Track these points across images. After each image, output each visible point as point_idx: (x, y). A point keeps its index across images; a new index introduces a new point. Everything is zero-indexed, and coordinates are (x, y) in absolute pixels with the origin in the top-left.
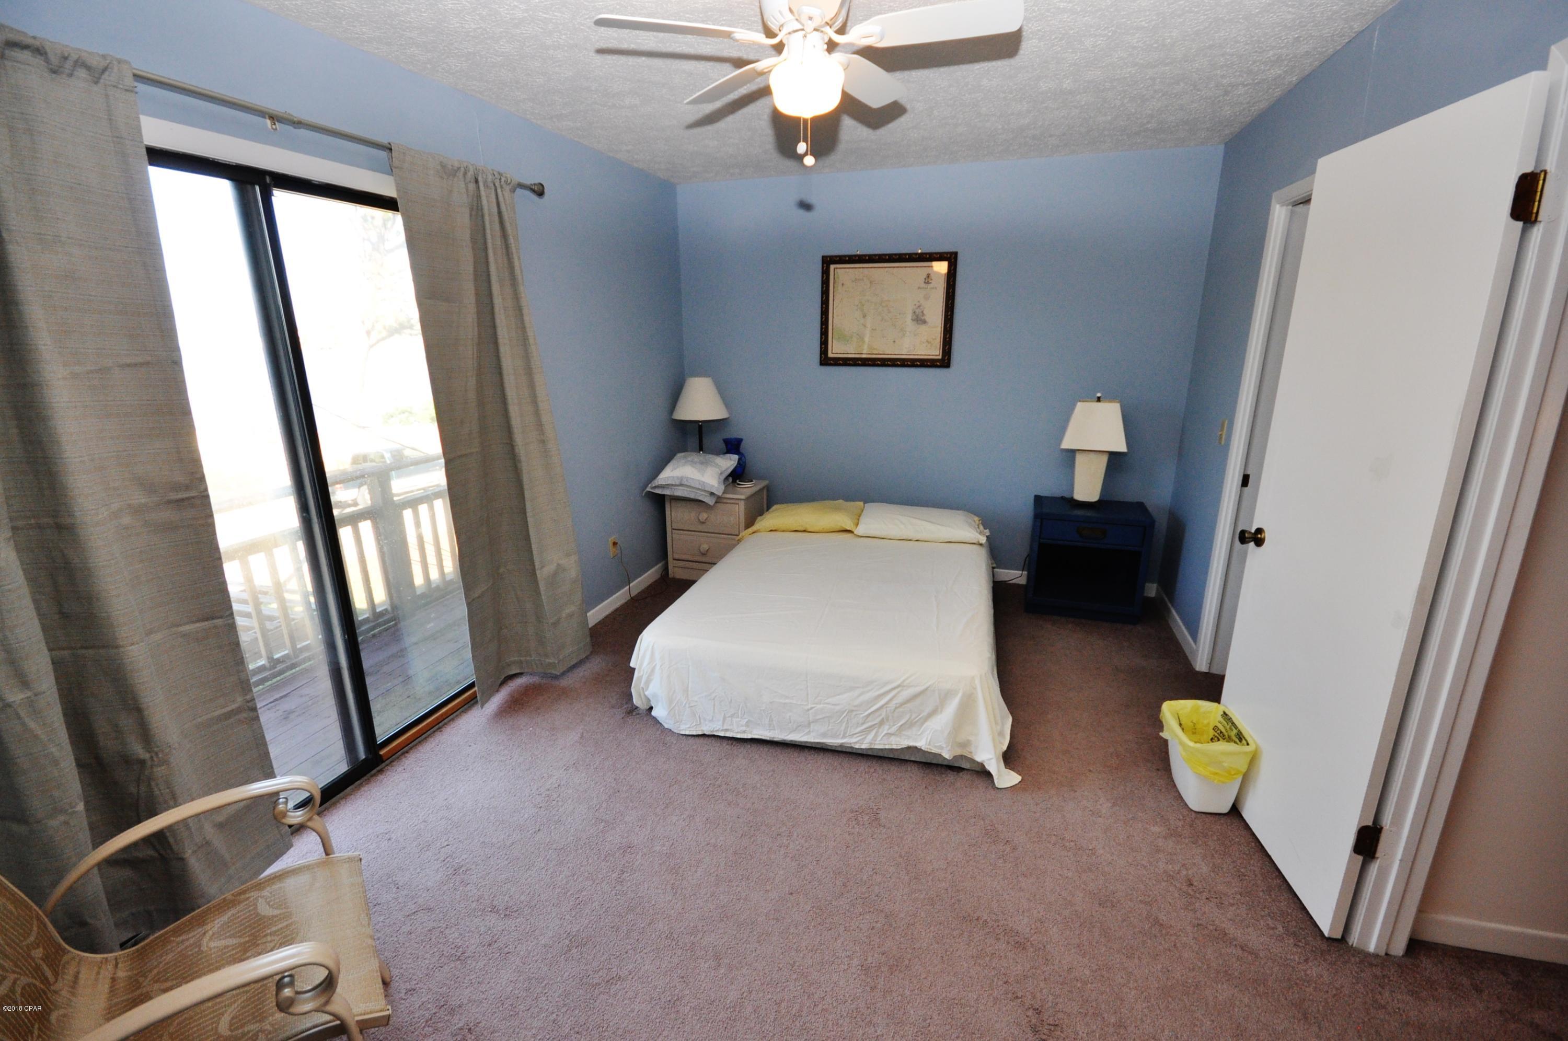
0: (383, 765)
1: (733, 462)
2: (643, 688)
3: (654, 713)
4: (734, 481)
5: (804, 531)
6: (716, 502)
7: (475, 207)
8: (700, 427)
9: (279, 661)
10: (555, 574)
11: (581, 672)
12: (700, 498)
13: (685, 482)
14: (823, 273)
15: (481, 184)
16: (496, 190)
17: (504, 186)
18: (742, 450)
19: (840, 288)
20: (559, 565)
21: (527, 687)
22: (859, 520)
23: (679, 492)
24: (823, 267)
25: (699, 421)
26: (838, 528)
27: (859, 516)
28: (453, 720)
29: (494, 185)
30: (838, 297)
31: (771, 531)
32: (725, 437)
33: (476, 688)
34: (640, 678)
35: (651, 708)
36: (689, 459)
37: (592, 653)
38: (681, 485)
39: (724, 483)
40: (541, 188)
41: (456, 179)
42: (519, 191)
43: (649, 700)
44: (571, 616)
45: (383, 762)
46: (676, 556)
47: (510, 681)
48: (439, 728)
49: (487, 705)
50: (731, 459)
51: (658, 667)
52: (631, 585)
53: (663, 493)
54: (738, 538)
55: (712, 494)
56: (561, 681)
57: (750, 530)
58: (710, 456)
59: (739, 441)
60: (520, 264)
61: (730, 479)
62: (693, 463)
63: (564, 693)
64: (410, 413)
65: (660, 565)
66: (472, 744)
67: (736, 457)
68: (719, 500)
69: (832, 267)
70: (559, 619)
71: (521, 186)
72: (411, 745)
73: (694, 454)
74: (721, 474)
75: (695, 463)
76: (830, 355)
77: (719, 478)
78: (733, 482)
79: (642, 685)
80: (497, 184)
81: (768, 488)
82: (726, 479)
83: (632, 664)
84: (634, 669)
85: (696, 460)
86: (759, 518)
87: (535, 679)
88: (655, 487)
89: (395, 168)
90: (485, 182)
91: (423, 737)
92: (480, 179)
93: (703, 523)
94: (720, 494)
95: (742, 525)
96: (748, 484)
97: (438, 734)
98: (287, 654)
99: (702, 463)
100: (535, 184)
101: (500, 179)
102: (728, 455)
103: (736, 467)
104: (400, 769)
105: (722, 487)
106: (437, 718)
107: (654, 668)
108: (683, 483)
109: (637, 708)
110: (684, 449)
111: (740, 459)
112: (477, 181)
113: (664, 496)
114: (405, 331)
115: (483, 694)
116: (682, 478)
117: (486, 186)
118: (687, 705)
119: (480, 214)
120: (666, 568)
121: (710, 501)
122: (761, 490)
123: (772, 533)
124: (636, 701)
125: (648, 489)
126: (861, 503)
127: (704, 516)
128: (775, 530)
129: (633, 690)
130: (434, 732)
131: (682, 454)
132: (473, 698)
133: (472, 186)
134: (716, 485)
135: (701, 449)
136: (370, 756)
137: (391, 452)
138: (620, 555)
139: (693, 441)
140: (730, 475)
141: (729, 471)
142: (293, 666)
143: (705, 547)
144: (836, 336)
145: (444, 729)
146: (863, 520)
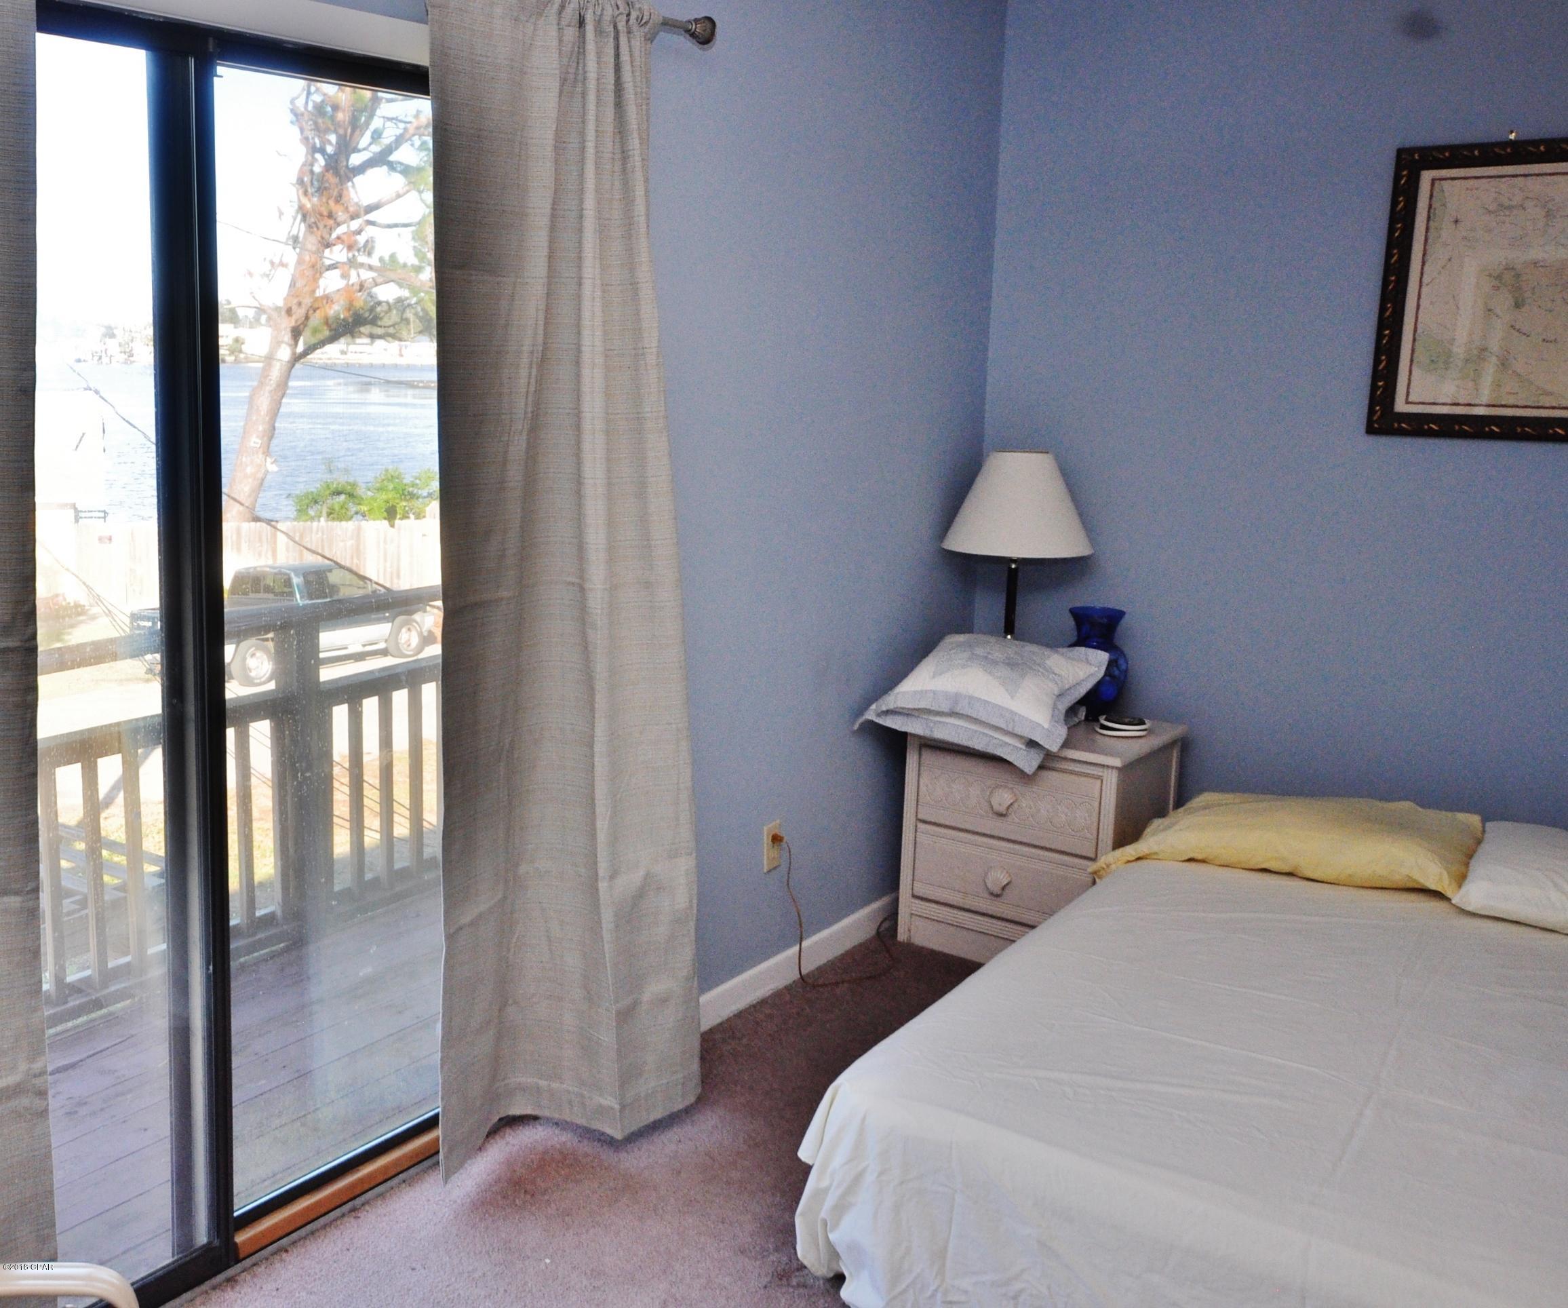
0: (239, 1267)
1: (1095, 669)
2: (825, 1223)
3: (846, 1293)
4: (1092, 718)
5: (1290, 874)
6: (1041, 767)
7: (571, 76)
8: (1013, 576)
9: (76, 989)
10: (640, 894)
11: (669, 1143)
12: (999, 752)
13: (963, 708)
14: (1396, 192)
15: (590, 28)
16: (617, 38)
17: (635, 28)
18: (1118, 642)
19: (1446, 231)
20: (648, 876)
21: (545, 1152)
22: (1467, 865)
23: (946, 731)
24: (1397, 178)
25: (1011, 560)
26: (1399, 878)
27: (1470, 857)
28: (382, 1196)
29: (615, 27)
30: (1439, 254)
31: (1190, 860)
32: (1078, 604)
33: (438, 1132)
34: (821, 1193)
35: (839, 1279)
36: (979, 651)
37: (699, 1100)
38: (953, 714)
39: (1066, 721)
40: (709, 25)
41: (541, 22)
42: (665, 37)
43: (834, 1254)
44: (663, 1001)
45: (238, 1261)
46: (920, 889)
47: (508, 1131)
48: (354, 1210)
49: (455, 1178)
50: (1088, 662)
51: (870, 1178)
52: (805, 944)
53: (903, 729)
54: (1092, 867)
55: (1032, 744)
56: (623, 1155)
57: (1130, 851)
58: (1034, 648)
59: (1114, 617)
60: (647, 191)
61: (1082, 713)
62: (989, 663)
63: (630, 1187)
64: (351, 495)
65: (876, 905)
66: (419, 1267)
67: (1102, 657)
68: (1049, 762)
69: (1426, 176)
70: (635, 1004)
71: (669, 24)
72: (294, 1236)
73: (993, 639)
74: (1060, 695)
75: (995, 663)
76: (1400, 406)
77: (1055, 707)
78: (1087, 719)
79: (823, 1215)
80: (621, 26)
81: (1184, 745)
82: (1072, 711)
83: (804, 1154)
84: (807, 1169)
85: (997, 655)
86: (1157, 823)
87: (564, 1138)
88: (888, 712)
89: (433, 6)
90: (598, 22)
91: (322, 1221)
92: (589, 18)
93: (1001, 815)
94: (1054, 748)
95: (1108, 833)
96: (1132, 730)
97: (350, 1222)
98: (89, 977)
99: (1011, 664)
100: (696, 21)
101: (628, 15)
102: (1082, 650)
103: (1099, 684)
104: (269, 1286)
105: (1062, 732)
106: (352, 1186)
107: (857, 1179)
108: (958, 709)
109: (803, 1267)
110: (964, 626)
111: (1112, 664)
112: (582, 23)
113: (903, 736)
114: (362, 329)
115: (450, 1151)
116: (957, 697)
117: (599, 31)
118: (939, 1296)
119: (579, 89)
120: (892, 914)
121: (1027, 761)
122: (1166, 748)
123: (1193, 865)
124: (804, 1250)
125: (870, 715)
126: (1474, 820)
127: (1003, 798)
128: (1203, 861)
129: (798, 1220)
130: (343, 1215)
131: (961, 638)
132: (429, 1156)
133: (571, 33)
134: (1046, 726)
135: (1009, 627)
136: (216, 1243)
137: (305, 575)
138: (784, 867)
139: (989, 606)
140: (1082, 702)
141: (1082, 691)
142: (98, 1004)
143: (998, 878)
144: (1420, 356)
145: (362, 1214)
146: (1479, 868)
